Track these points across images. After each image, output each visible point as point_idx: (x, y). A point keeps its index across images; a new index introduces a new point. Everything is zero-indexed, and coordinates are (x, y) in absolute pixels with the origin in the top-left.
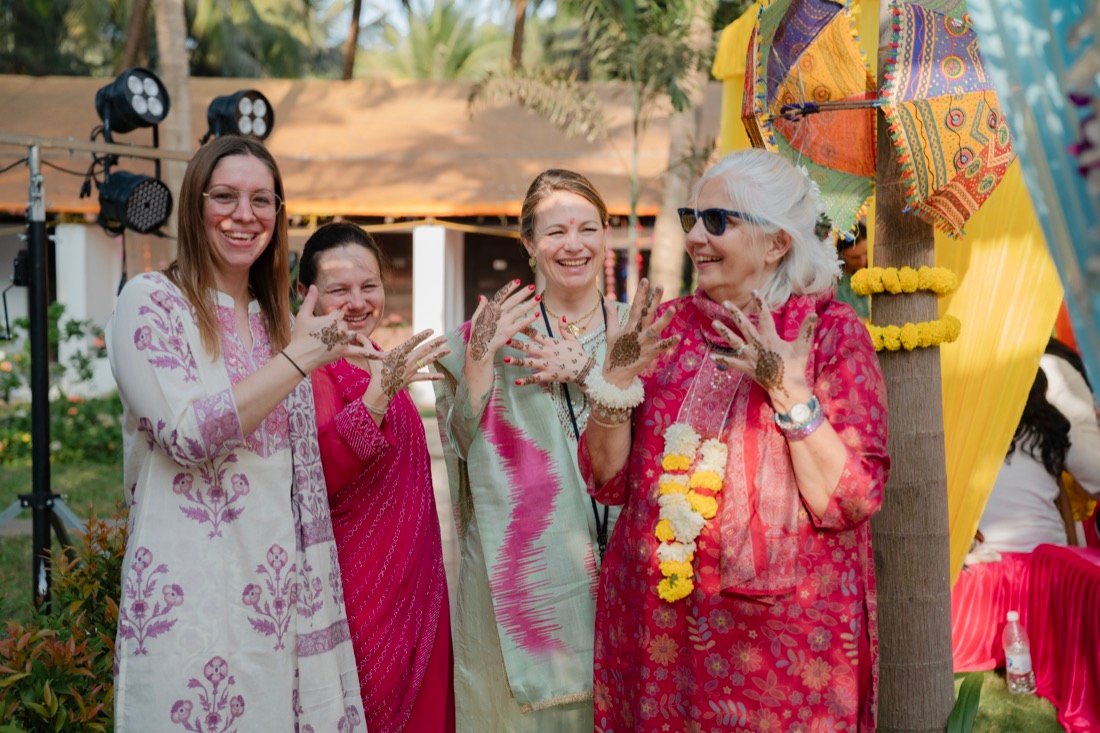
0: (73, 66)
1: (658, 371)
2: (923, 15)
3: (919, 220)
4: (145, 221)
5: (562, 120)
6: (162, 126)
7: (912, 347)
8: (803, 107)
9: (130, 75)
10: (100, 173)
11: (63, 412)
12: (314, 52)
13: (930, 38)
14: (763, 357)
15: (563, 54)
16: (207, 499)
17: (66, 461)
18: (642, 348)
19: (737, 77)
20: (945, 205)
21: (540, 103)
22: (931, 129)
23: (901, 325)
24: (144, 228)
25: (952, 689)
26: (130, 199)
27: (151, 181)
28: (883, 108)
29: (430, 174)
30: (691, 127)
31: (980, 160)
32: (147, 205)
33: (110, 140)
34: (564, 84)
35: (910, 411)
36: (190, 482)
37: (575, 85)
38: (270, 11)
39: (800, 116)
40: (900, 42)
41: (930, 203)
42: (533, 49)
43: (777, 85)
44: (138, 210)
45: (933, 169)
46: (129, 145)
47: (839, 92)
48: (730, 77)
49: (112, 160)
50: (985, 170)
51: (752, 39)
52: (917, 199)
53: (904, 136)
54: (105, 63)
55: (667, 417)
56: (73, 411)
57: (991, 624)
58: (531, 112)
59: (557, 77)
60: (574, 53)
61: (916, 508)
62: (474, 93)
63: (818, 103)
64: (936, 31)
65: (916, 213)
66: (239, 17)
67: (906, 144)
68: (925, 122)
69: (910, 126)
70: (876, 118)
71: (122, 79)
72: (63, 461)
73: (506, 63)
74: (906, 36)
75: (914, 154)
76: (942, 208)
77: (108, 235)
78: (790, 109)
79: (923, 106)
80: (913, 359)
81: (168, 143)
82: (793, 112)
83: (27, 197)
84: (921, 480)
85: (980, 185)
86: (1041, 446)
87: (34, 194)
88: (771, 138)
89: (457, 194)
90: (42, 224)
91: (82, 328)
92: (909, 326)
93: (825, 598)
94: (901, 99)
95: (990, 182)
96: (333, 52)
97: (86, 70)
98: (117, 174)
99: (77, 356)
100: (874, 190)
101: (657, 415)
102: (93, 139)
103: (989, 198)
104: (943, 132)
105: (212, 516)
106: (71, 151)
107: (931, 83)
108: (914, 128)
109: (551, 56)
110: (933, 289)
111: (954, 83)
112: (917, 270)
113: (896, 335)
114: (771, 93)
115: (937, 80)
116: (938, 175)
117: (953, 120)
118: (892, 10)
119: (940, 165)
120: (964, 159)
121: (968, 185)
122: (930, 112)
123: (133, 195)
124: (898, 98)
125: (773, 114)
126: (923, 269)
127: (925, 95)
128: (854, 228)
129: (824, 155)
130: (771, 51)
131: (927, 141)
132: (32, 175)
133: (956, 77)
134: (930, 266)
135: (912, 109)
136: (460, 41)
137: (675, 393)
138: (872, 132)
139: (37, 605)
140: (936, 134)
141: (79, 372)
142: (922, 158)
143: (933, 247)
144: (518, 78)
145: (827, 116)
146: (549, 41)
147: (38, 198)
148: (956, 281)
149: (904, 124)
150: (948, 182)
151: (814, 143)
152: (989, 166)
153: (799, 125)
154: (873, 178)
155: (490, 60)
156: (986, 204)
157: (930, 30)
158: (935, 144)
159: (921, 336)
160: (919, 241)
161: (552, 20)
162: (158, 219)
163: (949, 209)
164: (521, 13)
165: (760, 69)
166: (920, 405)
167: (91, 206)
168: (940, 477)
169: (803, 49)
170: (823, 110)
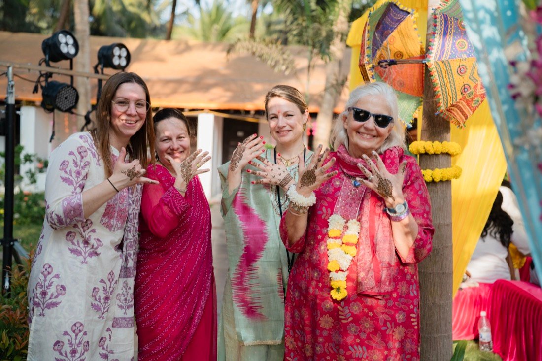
0: (32, 28)
1: (321, 187)
2: (448, 19)
3: (443, 118)
4: (65, 106)
5: (273, 63)
6: (75, 59)
7: (438, 180)
8: (389, 61)
9: (60, 33)
10: (43, 81)
11: (21, 199)
12: (152, 26)
13: (451, 30)
14: (381, 181)
15: (275, 31)
16: (82, 245)
17: (21, 224)
18: (317, 178)
19: (357, 45)
20: (456, 111)
21: (262, 55)
22: (450, 74)
23: (433, 170)
24: (64, 110)
25: (452, 348)
26: (58, 95)
27: (68, 86)
28: (427, 63)
29: (207, 88)
30: (336, 69)
31: (473, 90)
32: (66, 98)
33: (48, 65)
34: (274, 46)
35: (436, 212)
36: (74, 237)
37: (280, 47)
38: (131, 5)
39: (387, 66)
40: (436, 32)
41: (449, 110)
42: (260, 29)
43: (376, 50)
44: (61, 100)
45: (450, 94)
46: (58, 68)
47: (407, 55)
48: (355, 46)
49: (49, 75)
50: (476, 95)
51: (365, 27)
52: (442, 108)
53: (437, 77)
54: (48, 28)
55: (329, 210)
56: (26, 199)
57: (473, 316)
58: (258, 59)
59: (272, 43)
60: (281, 31)
61: (437, 259)
62: (230, 49)
63: (396, 60)
64: (454, 27)
65: (442, 115)
66: (116, 8)
67: (438, 81)
68: (448, 71)
69: (440, 73)
70: (424, 68)
71: (55, 36)
72: (20, 224)
73: (247, 34)
74: (439, 29)
75: (441, 86)
76: (454, 113)
77: (46, 113)
78: (382, 62)
79: (447, 63)
80: (438, 186)
81: (78, 68)
82: (384, 64)
83: (6, 92)
84: (440, 245)
85: (473, 102)
86: (499, 233)
87: (10, 91)
88: (373, 76)
89: (220, 98)
90: (13, 106)
91: (32, 158)
92: (437, 170)
93: (403, 297)
94: (436, 59)
95: (478, 101)
96: (162, 26)
97: (38, 30)
98: (51, 82)
99: (29, 172)
100: (422, 103)
101: (324, 209)
102: (40, 64)
103: (478, 109)
104: (456, 76)
105: (83, 254)
106: (29, 70)
107: (451, 52)
108: (442, 74)
109: (269, 32)
110: (449, 152)
111: (462, 52)
112: (442, 143)
113: (430, 174)
114: (374, 54)
115: (454, 51)
116: (453, 97)
117: (461, 71)
118: (433, 16)
119: (454, 92)
120: (466, 90)
121: (468, 103)
122: (450, 66)
123: (59, 92)
124: (435, 59)
125: (374, 64)
126: (445, 142)
127: (448, 57)
128: (412, 121)
129: (399, 85)
130: (374, 34)
131: (448, 80)
132: (9, 81)
133: (463, 49)
134: (448, 142)
135: (441, 64)
136: (225, 23)
137: (332, 198)
138: (422, 75)
139: (3, 294)
140: (453, 77)
141: (30, 180)
142: (445, 89)
143: (450, 132)
144: (252, 42)
145: (401, 66)
146: (269, 25)
147: (11, 93)
148: (460, 149)
149: (437, 72)
150: (458, 101)
151: (394, 79)
152: (478, 93)
153: (387, 70)
154: (422, 98)
155: (239, 33)
156: (476, 111)
157: (451, 26)
158: (452, 82)
159: (442, 175)
160: (443, 129)
161: (271, 15)
162: (71, 105)
163: (458, 114)
164: (255, 11)
165: (368, 42)
166: (441, 209)
167: (38, 98)
168: (450, 244)
169: (390, 33)
170: (399, 63)
